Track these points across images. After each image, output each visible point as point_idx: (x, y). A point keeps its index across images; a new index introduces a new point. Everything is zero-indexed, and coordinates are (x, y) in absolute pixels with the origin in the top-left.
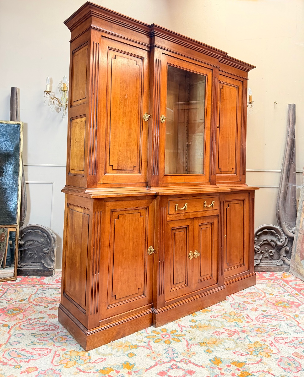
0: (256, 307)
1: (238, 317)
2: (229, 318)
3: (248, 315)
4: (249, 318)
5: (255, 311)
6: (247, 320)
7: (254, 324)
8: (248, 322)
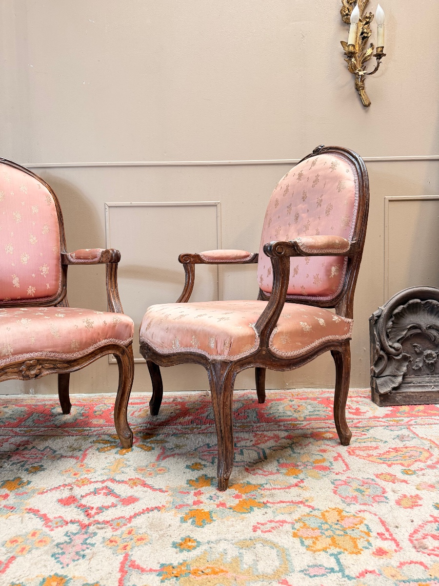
0: (414, 492)
1: (349, 532)
2: (317, 533)
3: (383, 523)
4: (387, 535)
5: (412, 507)
6: (378, 543)
7: (402, 564)
8: (381, 552)
